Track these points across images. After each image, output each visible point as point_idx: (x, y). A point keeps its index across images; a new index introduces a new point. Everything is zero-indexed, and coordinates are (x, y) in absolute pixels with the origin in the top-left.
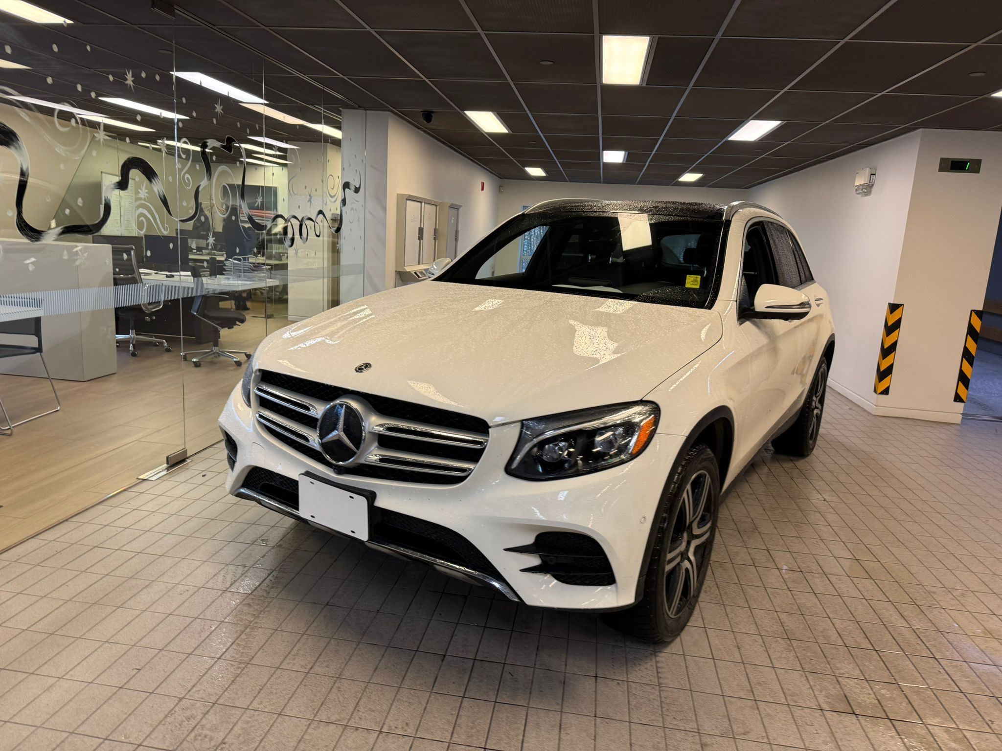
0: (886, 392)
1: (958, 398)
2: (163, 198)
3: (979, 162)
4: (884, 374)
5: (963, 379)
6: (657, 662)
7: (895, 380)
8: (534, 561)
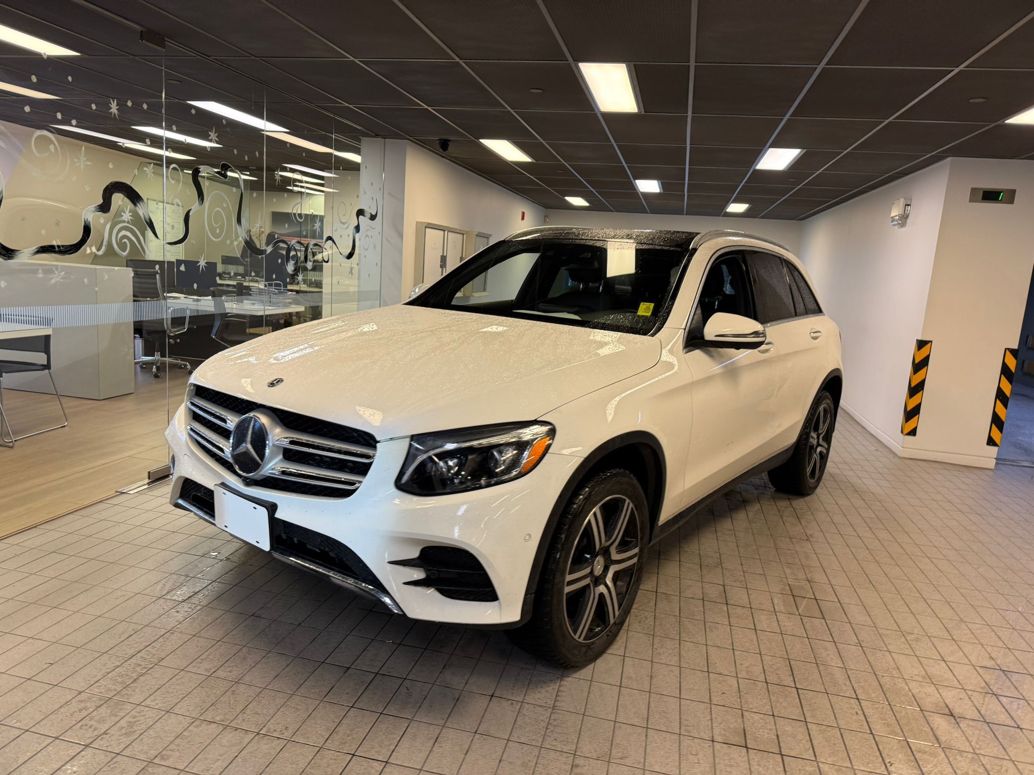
0: (913, 433)
1: (991, 442)
2: (148, 221)
3: (1013, 192)
4: (911, 413)
5: (997, 421)
6: (560, 686)
7: (923, 421)
8: (418, 574)
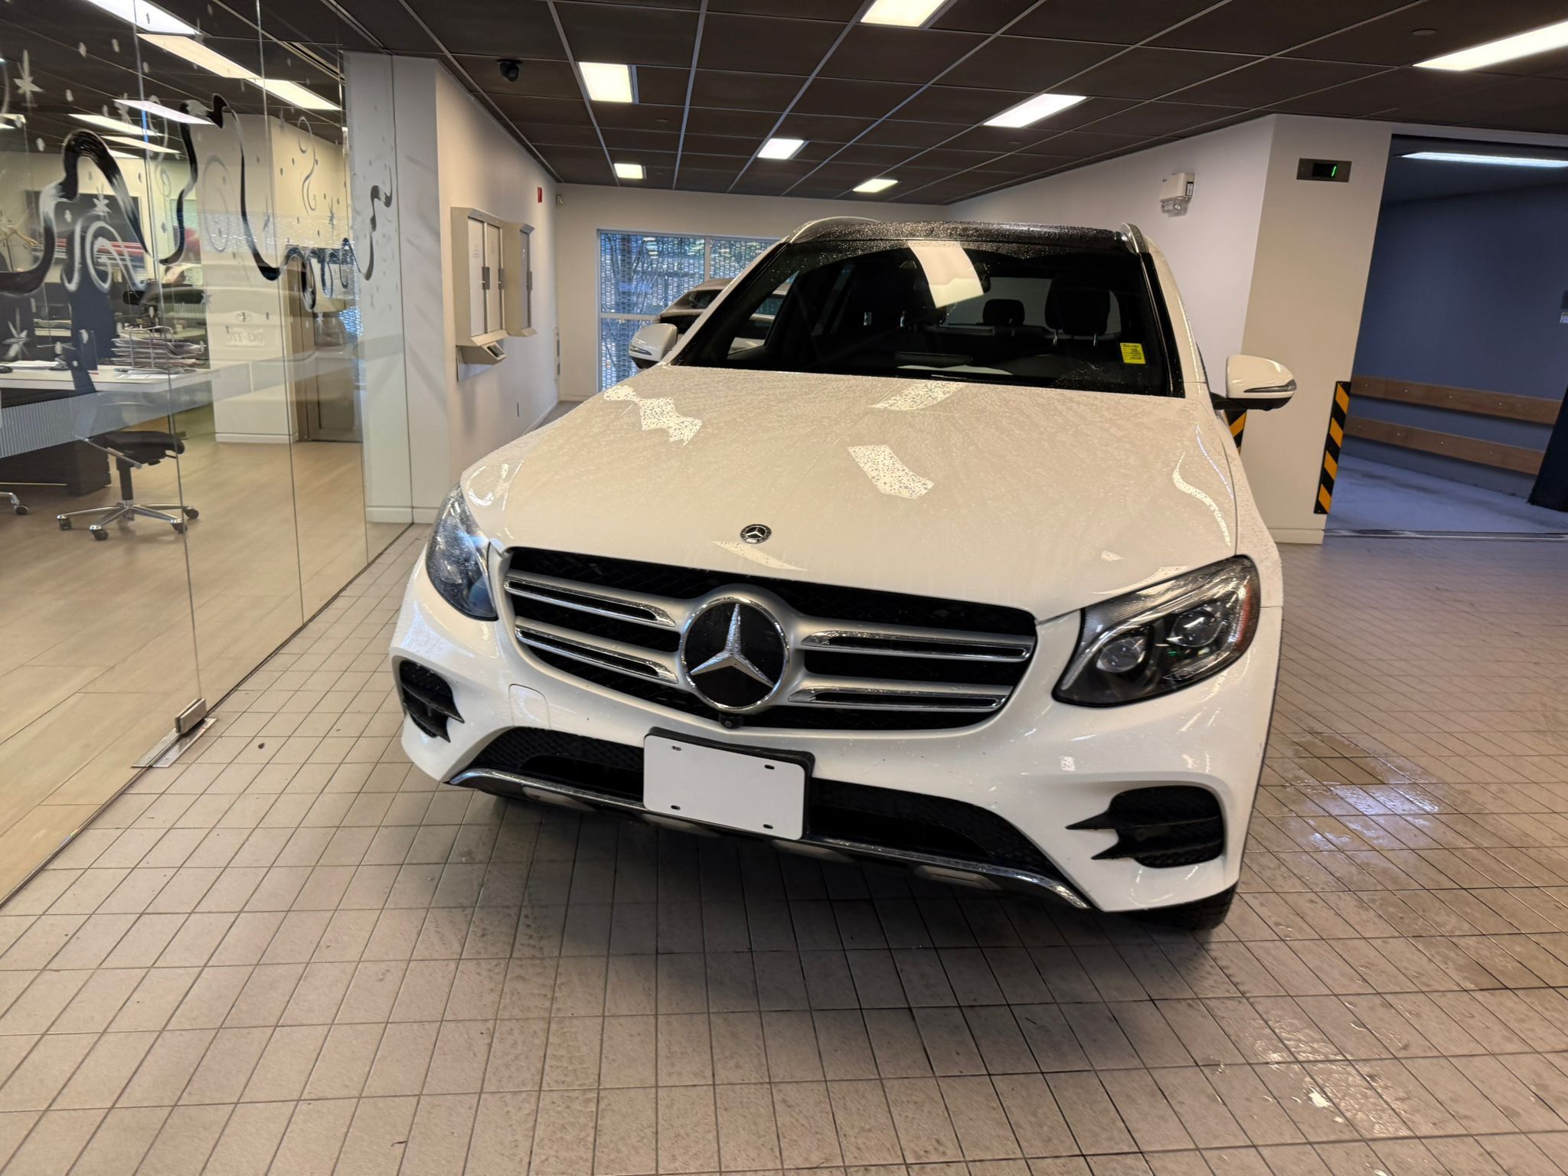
1: (1319, 509)
3: (1348, 164)
5: (1326, 481)
8: (1108, 839)
